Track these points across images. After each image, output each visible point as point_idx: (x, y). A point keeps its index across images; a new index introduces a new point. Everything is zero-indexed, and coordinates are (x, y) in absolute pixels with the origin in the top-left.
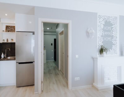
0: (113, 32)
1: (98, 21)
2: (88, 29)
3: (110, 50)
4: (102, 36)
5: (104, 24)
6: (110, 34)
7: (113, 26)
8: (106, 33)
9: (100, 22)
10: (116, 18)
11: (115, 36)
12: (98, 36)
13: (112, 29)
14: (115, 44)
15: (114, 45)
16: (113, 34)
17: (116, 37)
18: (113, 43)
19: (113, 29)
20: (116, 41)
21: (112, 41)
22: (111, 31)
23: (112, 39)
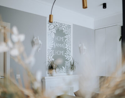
0: (66, 45)
1: (47, 28)
2: (34, 38)
3: (63, 67)
4: (53, 49)
5: (55, 32)
6: (63, 46)
7: (65, 37)
8: (58, 45)
9: (50, 29)
10: (69, 26)
11: (68, 50)
12: (48, 48)
13: (64, 40)
14: (68, 59)
15: (68, 61)
16: (66, 47)
17: (70, 51)
18: (66, 58)
19: (66, 40)
20: (70, 56)
21: (65, 56)
22: (64, 42)
23: (65, 54)
